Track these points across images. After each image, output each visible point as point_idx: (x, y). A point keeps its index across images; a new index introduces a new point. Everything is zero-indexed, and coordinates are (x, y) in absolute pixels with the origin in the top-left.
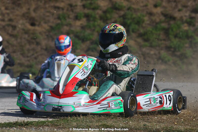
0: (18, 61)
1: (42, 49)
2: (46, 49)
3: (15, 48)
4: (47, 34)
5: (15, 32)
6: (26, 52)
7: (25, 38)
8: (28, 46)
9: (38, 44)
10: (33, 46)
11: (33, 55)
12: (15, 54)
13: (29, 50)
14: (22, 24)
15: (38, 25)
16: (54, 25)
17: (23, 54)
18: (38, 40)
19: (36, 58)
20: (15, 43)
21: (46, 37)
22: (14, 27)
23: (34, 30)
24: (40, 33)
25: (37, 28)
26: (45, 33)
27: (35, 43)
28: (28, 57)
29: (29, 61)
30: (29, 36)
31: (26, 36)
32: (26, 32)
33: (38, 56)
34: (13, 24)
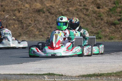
0: (90, 31)
1: (104, 22)
2: (107, 23)
3: (88, 22)
4: (107, 13)
5: (88, 13)
6: (95, 25)
7: (94, 16)
8: (96, 21)
9: (102, 19)
10: (99, 21)
11: (99, 26)
12: (88, 26)
13: (96, 23)
14: (91, 8)
15: (102, 8)
16: (111, 8)
17: (93, 26)
18: (102, 17)
19: (101, 28)
20: (88, 19)
21: (107, 15)
22: (87, 10)
23: (99, 11)
24: (103, 13)
25: (101, 10)
26: (106, 12)
27: (100, 19)
28: (96, 28)
29: (97, 30)
30: (96, 15)
31: (95, 15)
32: (95, 12)
33: (102, 27)
34: (87, 7)
